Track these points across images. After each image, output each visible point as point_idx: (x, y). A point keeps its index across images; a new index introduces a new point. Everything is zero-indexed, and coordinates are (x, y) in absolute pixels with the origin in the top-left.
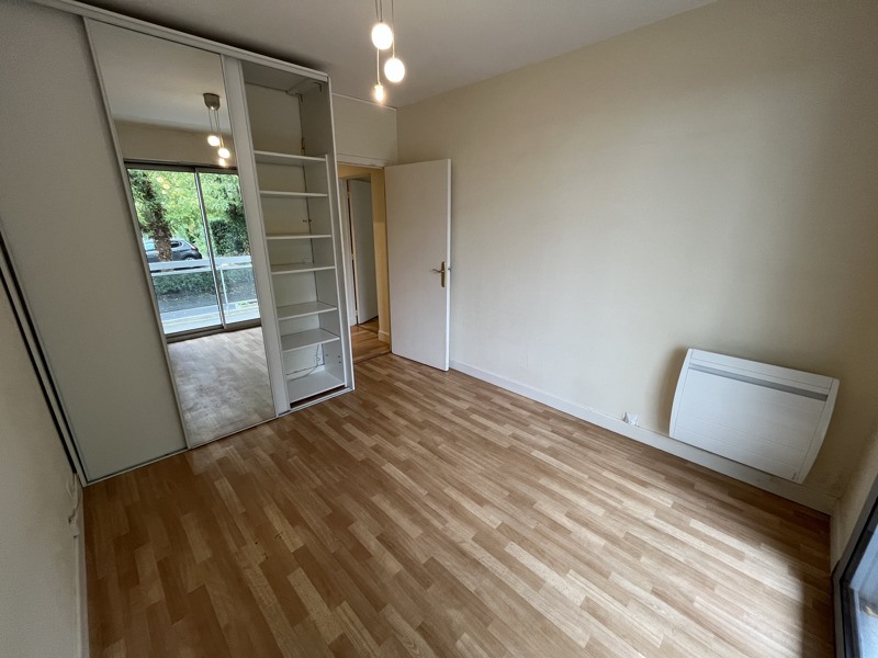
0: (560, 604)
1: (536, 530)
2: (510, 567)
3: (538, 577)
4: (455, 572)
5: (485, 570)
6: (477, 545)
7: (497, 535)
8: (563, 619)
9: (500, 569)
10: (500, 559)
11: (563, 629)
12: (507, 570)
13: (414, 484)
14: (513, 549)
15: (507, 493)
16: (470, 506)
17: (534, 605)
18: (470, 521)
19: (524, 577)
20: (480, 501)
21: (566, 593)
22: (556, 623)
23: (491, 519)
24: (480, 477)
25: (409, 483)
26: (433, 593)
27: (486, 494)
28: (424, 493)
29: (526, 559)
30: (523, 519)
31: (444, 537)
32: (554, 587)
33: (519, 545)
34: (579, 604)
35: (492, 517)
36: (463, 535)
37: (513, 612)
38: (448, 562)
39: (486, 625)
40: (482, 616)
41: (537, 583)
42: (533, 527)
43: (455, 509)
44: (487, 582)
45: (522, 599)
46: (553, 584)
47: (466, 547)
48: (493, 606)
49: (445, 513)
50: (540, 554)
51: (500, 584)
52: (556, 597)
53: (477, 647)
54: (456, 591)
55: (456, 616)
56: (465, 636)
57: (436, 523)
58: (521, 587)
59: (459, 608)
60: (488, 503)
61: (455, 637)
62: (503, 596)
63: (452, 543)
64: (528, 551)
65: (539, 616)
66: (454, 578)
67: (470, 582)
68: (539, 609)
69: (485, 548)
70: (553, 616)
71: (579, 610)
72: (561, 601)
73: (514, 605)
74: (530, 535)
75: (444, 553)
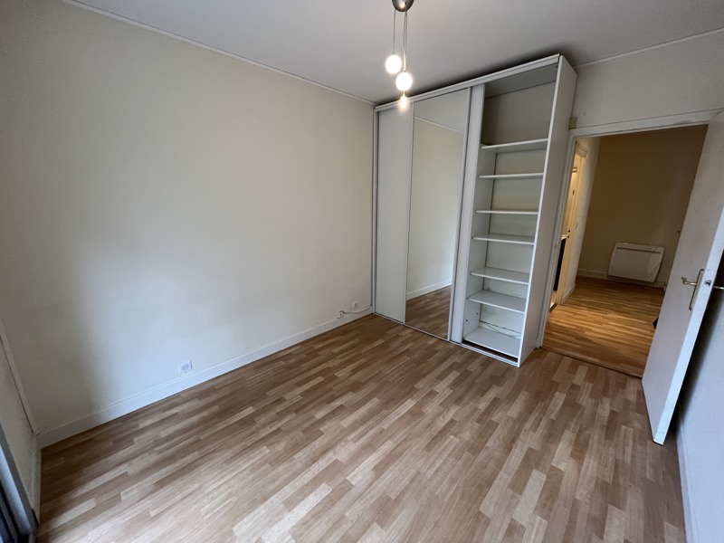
0: (268, 520)
1: (342, 517)
2: (307, 485)
3: (295, 506)
4: (311, 446)
5: (308, 466)
6: (331, 462)
7: (340, 479)
8: (256, 518)
9: (308, 476)
10: (316, 478)
11: (250, 516)
12: (306, 482)
13: (394, 420)
14: (324, 491)
15: (393, 496)
16: (373, 459)
17: (273, 498)
18: (355, 459)
19: (296, 494)
20: (379, 469)
21: (275, 528)
22: (256, 511)
23: (359, 475)
24: (413, 472)
25: (394, 417)
26: (299, 434)
27: (389, 475)
28: (385, 427)
29: (313, 500)
30: (358, 507)
31: (341, 440)
32: (283, 518)
33: (328, 496)
34: (263, 537)
35: (360, 477)
36: (342, 453)
37: (274, 481)
38: (319, 443)
39: (270, 463)
40: (276, 461)
41: (290, 504)
42: (347, 514)
43: (369, 447)
44: (299, 466)
45: (280, 490)
46: (286, 518)
47: (330, 454)
48: (281, 468)
49: (363, 441)
50: (316, 514)
51: (296, 475)
52: (275, 518)
53: (260, 457)
54: (297, 447)
55: (280, 447)
56: (268, 451)
57: (353, 435)
58: (288, 491)
59: (285, 448)
60: (378, 476)
61: (268, 446)
62: (286, 476)
63: (335, 445)
64: (320, 503)
65: (265, 499)
66: (305, 446)
67: (301, 455)
68: (269, 500)
69: (327, 468)
70: (261, 510)
71: (258, 535)
72: (271, 521)
73: (277, 483)
74: (337, 509)
75: (326, 441)
